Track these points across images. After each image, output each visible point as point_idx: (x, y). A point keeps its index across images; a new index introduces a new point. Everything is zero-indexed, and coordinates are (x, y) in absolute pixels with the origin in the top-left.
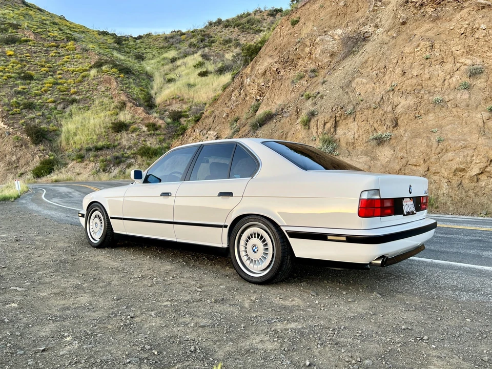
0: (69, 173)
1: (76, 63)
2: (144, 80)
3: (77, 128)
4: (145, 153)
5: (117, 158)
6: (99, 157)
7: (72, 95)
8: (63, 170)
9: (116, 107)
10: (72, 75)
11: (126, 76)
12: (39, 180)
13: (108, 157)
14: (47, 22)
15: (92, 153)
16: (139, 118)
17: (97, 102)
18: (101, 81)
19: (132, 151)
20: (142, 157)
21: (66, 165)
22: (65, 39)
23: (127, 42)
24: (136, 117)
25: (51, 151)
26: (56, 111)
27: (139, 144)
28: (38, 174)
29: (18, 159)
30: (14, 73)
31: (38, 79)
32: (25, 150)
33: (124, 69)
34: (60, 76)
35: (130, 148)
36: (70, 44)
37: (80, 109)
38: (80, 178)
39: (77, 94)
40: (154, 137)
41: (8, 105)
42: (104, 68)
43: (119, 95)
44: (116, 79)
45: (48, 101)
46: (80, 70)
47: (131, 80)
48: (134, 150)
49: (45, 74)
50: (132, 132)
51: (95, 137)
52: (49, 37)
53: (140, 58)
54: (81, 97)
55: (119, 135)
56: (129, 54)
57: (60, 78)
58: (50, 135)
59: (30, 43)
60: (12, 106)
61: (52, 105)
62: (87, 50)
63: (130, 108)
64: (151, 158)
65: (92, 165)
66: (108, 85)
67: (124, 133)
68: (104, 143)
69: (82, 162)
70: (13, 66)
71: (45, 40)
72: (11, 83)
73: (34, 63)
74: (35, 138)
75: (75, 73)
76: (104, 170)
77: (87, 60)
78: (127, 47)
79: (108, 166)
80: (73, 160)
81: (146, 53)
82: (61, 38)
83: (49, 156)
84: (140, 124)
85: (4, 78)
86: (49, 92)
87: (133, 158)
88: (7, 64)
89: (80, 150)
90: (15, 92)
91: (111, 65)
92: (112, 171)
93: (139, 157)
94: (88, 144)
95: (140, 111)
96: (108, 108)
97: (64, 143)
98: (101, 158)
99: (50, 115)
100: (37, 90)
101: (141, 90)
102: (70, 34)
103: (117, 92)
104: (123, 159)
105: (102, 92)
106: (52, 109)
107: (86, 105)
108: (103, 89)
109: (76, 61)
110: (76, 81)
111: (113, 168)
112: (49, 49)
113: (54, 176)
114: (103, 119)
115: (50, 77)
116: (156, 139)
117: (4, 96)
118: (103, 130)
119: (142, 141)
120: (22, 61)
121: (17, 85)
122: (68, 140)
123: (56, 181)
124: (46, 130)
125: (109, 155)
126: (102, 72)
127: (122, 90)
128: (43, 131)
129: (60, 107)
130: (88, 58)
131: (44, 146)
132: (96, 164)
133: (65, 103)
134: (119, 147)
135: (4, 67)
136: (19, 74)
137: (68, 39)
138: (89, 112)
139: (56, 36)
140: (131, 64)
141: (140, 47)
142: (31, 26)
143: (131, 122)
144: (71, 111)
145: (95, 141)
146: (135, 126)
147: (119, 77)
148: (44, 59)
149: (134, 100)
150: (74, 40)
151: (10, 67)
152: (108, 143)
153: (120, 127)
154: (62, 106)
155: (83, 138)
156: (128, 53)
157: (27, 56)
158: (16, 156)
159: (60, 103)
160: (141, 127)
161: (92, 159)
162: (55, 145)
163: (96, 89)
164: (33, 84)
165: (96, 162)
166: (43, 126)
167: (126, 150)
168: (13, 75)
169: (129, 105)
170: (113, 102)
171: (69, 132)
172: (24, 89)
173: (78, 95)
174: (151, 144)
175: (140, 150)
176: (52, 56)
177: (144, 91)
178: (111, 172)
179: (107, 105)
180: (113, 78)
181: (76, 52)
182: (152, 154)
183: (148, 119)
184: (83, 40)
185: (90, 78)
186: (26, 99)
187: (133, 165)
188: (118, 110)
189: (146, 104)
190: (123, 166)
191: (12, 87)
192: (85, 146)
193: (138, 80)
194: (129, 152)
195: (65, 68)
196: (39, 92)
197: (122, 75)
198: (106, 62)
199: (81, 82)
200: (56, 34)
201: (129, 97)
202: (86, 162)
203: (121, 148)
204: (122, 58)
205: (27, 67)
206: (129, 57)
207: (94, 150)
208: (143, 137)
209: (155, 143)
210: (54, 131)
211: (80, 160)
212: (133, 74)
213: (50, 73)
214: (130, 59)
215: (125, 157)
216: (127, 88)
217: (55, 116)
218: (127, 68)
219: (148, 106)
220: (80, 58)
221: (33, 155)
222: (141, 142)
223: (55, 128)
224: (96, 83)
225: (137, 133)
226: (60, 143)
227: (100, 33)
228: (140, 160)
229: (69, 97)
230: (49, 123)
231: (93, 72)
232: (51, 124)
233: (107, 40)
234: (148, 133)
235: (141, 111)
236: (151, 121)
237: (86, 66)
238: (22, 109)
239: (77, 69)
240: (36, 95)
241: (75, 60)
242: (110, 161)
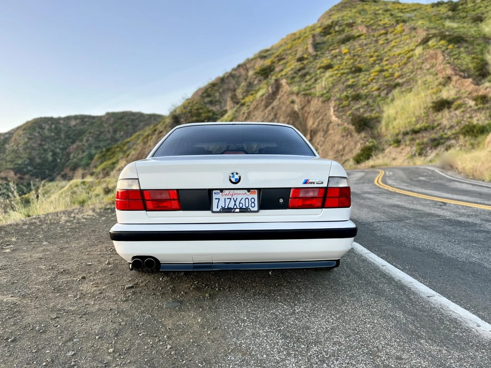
0: (386, 158)
1: (402, 46)
2: (479, 45)
3: (397, 113)
4: (468, 132)
5: (434, 140)
6: (415, 141)
7: (396, 79)
8: (380, 155)
9: (440, 84)
10: (398, 59)
11: (456, 46)
12: (359, 166)
13: (425, 140)
14: (380, 12)
15: (408, 137)
16: (466, 92)
17: (420, 82)
18: (426, 59)
19: (454, 131)
20: (465, 137)
21: (383, 150)
22: (395, 24)
23: (464, 6)
24: (463, 91)
25: (372, 138)
26: (379, 99)
27: (463, 122)
28: (358, 160)
29: (344, 148)
30: (347, 69)
31: (366, 70)
32: (350, 139)
33: (453, 38)
34: (386, 62)
35: (451, 127)
36: (399, 28)
37: (402, 92)
38: (394, 163)
39: (401, 77)
40: (483, 112)
41: (340, 99)
42: (430, 43)
43: (444, 69)
44: (443, 52)
45: (373, 89)
46: (406, 51)
47: (462, 49)
48: (456, 130)
49: (373, 64)
50: (456, 109)
51: (414, 119)
52: (379, 25)
53: (479, 19)
54: (404, 80)
55: (440, 114)
56: (465, 19)
57: (387, 65)
58: (372, 122)
59: (362, 37)
60: (342, 99)
61: (376, 93)
62: (415, 29)
63: (456, 81)
64: (476, 136)
65: (408, 149)
66: (434, 61)
67: (446, 112)
68: (422, 125)
69: (398, 146)
70: (346, 63)
71: (375, 30)
72: (344, 79)
73: (365, 55)
74: (358, 127)
75: (400, 56)
76: (420, 154)
77: (414, 39)
78: (463, 12)
79: (425, 150)
80: (390, 145)
81: (487, 12)
82: (390, 24)
83: (370, 143)
84: (466, 99)
85: (339, 75)
86: (374, 81)
87: (455, 138)
88: (342, 61)
89: (397, 135)
90: (346, 86)
91: (439, 38)
92: (429, 154)
93: (461, 137)
94: (406, 127)
95: (467, 84)
96: (430, 87)
97: (384, 129)
98: (418, 141)
99: (373, 103)
100: (365, 81)
101: (474, 58)
102: (400, 17)
103: (442, 66)
104: (442, 141)
105: (427, 70)
106: (376, 97)
107: (409, 87)
108: (428, 66)
109: (403, 44)
110: (401, 64)
111: (430, 151)
112: (379, 38)
113: (370, 162)
114: (424, 99)
115: (377, 66)
116: (485, 113)
117: (337, 92)
118: (422, 111)
119: (467, 118)
120: (354, 56)
121: (348, 80)
122: (387, 125)
123: (373, 167)
124: (369, 118)
125: (426, 137)
126: (428, 48)
127: (449, 63)
128: (366, 119)
129: (383, 94)
130: (415, 37)
131: (366, 134)
132: (411, 147)
133: (389, 89)
134: (438, 128)
135: (339, 65)
136: (351, 69)
137: (398, 22)
138: (411, 94)
139: (386, 24)
140: (466, 30)
141: (480, 7)
142: (364, 20)
143: (456, 97)
144: (393, 96)
145: (414, 123)
146: (459, 102)
147: (447, 49)
148: (373, 49)
149: (463, 71)
150: (404, 21)
151: (344, 64)
152: (427, 125)
153: (442, 105)
154: (385, 92)
155: (401, 122)
156: (463, 18)
157: (358, 51)
158: (343, 145)
159: (384, 90)
160: (467, 102)
161: (408, 143)
162: (375, 132)
163: (421, 68)
164: (362, 75)
165: (411, 145)
166: (367, 115)
167: (446, 131)
168: (346, 71)
169: (455, 78)
170: (437, 79)
171: (389, 117)
172: (353, 82)
173: (402, 79)
174: (478, 120)
175: (462, 129)
176: (381, 44)
177: (477, 59)
178: (427, 156)
179: (430, 84)
180: (439, 52)
181: (404, 34)
182: (477, 132)
183: (477, 91)
184: (414, 18)
185: (415, 58)
186: (354, 91)
187: (453, 146)
188: (441, 87)
189: (477, 73)
190: (441, 149)
191: (343, 83)
192: (403, 130)
193: (471, 48)
194: (449, 133)
195: (392, 54)
196: (365, 83)
197: (451, 46)
198: (434, 36)
199: (405, 64)
200: (386, 21)
201: (456, 70)
202: (402, 147)
203: (440, 129)
204: (455, 25)
205: (358, 61)
206: (464, 22)
207: (410, 133)
208: (469, 113)
209: (483, 118)
210: (376, 118)
211: (396, 145)
212: (466, 41)
213: (377, 62)
214: (465, 25)
215: (444, 138)
216: (454, 59)
217: (378, 103)
218: (457, 37)
219: (480, 75)
220: (407, 39)
221: (356, 144)
222: (465, 119)
223: (377, 115)
224: (421, 61)
225: (462, 109)
226: (381, 129)
227: (433, 5)
228: (462, 140)
229: (393, 81)
230: (372, 110)
231: (419, 51)
232: (374, 112)
233: (440, 11)
234: (476, 108)
235: (469, 83)
236: (480, 93)
237: (412, 46)
238: (350, 101)
239: (403, 51)
240: (363, 86)
241: (402, 42)
242: (426, 145)
